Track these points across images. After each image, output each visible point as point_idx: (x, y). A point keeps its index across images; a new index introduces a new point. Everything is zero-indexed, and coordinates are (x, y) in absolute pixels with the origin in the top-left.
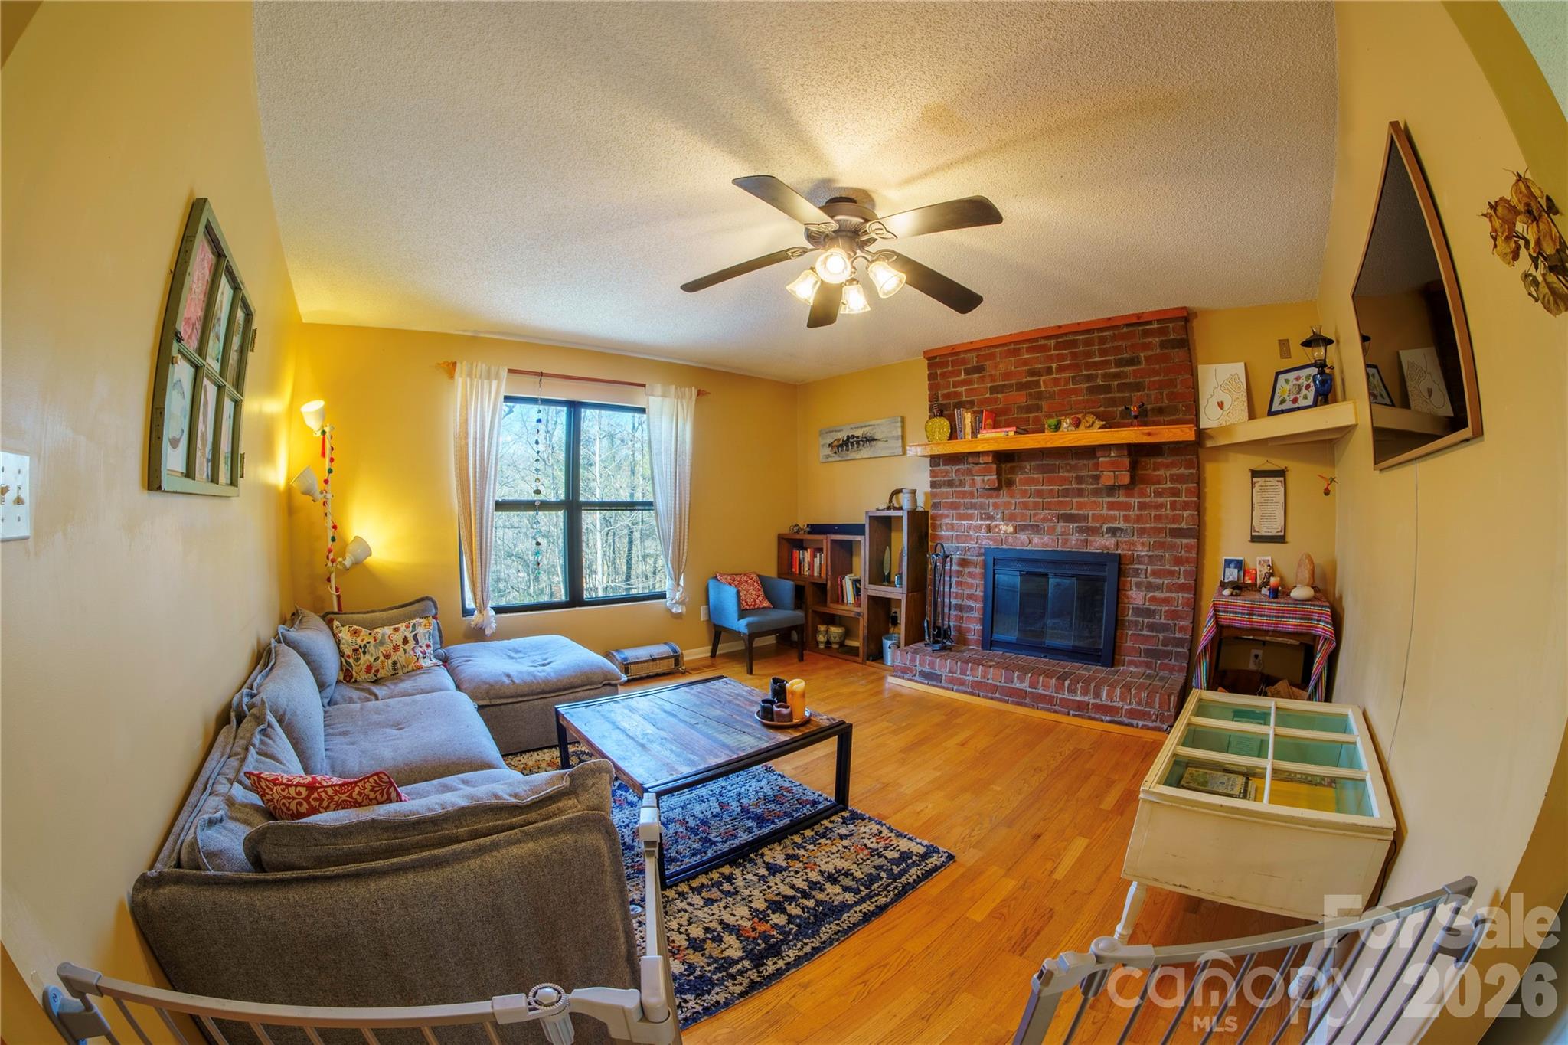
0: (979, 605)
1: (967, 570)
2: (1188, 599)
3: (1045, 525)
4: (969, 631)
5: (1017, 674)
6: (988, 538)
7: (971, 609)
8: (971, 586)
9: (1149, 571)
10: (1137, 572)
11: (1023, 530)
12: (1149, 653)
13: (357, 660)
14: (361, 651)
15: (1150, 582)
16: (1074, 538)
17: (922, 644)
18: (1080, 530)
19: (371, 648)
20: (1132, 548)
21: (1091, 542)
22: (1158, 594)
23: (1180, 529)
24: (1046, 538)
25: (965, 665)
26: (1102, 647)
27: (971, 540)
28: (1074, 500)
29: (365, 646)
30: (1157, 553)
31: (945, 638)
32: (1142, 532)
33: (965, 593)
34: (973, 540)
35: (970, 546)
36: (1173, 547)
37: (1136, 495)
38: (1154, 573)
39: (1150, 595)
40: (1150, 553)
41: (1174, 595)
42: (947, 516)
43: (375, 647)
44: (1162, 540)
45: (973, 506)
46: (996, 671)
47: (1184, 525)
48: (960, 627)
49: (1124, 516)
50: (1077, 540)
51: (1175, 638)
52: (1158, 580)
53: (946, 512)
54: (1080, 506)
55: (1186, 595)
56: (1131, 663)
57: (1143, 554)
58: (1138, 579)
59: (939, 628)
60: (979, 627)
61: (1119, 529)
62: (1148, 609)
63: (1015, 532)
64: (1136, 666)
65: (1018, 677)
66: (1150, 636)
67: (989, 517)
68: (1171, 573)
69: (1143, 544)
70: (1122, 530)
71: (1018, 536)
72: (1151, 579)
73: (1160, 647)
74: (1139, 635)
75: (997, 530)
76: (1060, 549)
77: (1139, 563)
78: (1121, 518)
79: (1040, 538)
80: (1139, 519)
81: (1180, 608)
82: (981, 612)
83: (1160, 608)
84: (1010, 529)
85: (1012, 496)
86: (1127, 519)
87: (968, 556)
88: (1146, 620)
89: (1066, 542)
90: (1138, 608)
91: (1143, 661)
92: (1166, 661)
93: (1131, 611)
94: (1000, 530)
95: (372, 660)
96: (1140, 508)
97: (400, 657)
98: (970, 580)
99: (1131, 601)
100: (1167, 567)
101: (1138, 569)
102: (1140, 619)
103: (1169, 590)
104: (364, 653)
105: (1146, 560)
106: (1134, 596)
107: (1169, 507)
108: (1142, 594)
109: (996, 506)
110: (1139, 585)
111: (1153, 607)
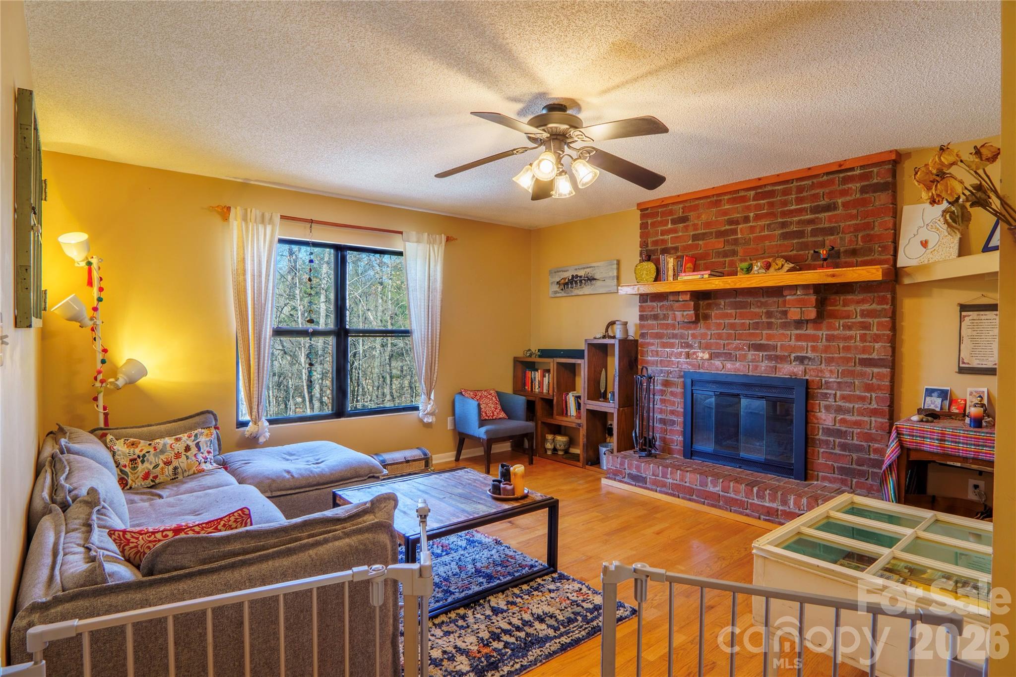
0: (681, 419)
1: (670, 390)
2: (882, 423)
3: (737, 353)
4: (672, 441)
5: (710, 479)
6: (687, 363)
7: (673, 423)
8: (673, 403)
9: (838, 395)
10: (825, 396)
11: (718, 357)
12: (842, 470)
13: (134, 468)
14: (139, 460)
15: (841, 406)
16: (763, 364)
17: (631, 452)
18: (770, 358)
19: (151, 457)
20: (820, 375)
21: (779, 368)
22: (848, 417)
23: (870, 359)
24: (738, 364)
25: (666, 469)
26: (793, 462)
27: (673, 364)
28: (764, 332)
29: (144, 456)
30: (846, 379)
31: (650, 446)
32: (830, 361)
33: (668, 409)
34: (674, 364)
35: (672, 369)
36: (862, 375)
37: (824, 328)
38: (843, 398)
39: (840, 417)
40: (839, 380)
41: (866, 419)
42: (653, 344)
43: (155, 455)
44: (850, 368)
45: (675, 336)
46: (692, 475)
47: (875, 356)
48: (665, 438)
49: (812, 346)
50: (767, 366)
51: (871, 459)
52: (847, 405)
53: (652, 341)
54: (769, 337)
55: (880, 420)
56: (824, 479)
57: (831, 380)
58: (828, 403)
59: (645, 438)
60: (681, 438)
61: (807, 357)
62: (838, 430)
63: (711, 358)
64: (830, 482)
65: (712, 483)
66: (843, 455)
67: (688, 346)
68: (862, 399)
69: (831, 371)
70: (810, 359)
71: (713, 362)
72: (840, 403)
73: (854, 466)
74: (832, 453)
75: (695, 357)
76: (750, 374)
77: (827, 389)
78: (809, 349)
79: (732, 364)
80: (826, 349)
81: (874, 431)
82: (682, 425)
83: (851, 430)
84: (706, 356)
85: (708, 329)
86: (814, 349)
87: (671, 378)
88: (837, 440)
89: (756, 367)
90: (828, 429)
91: (838, 478)
92: (862, 480)
93: (821, 431)
94: (697, 357)
95: (151, 467)
96: (828, 340)
97: (182, 462)
98: (672, 398)
99: (821, 422)
100: (858, 393)
101: (826, 394)
102: (831, 439)
103: (861, 414)
104: (143, 462)
105: (835, 386)
106: (823, 417)
107: (858, 338)
108: (832, 416)
109: (694, 336)
110: (827, 408)
111: (844, 429)
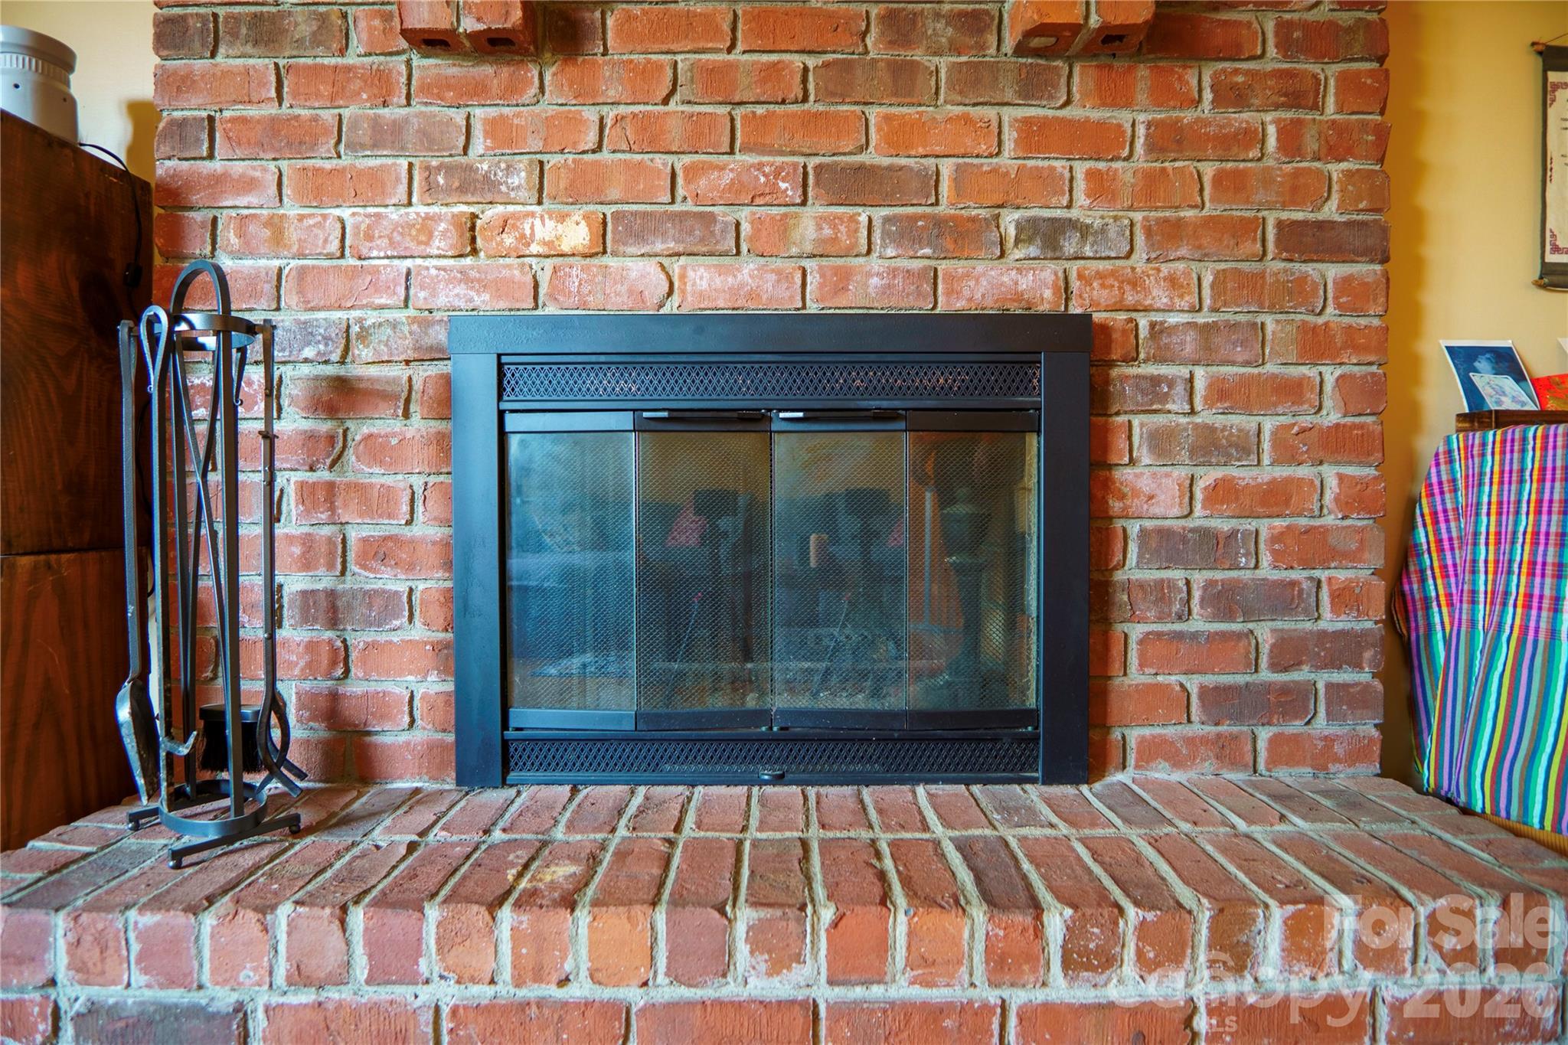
0: (431, 583)
1: (360, 430)
2: (1365, 484)
3: (744, 214)
4: (381, 704)
6: (465, 278)
7: (383, 606)
8: (377, 503)
9: (1200, 385)
10: (1155, 390)
11: (640, 237)
12: (1218, 700)
15: (1211, 429)
16: (875, 263)
18: (906, 233)
20: (1130, 298)
21: (951, 278)
22: (1243, 474)
23: (1321, 225)
24: (748, 269)
26: (1032, 701)
27: (375, 286)
28: (874, 113)
30: (1227, 316)
31: (251, 765)
32: (1166, 234)
33: (353, 534)
34: (388, 289)
35: (372, 320)
36: (1299, 292)
37: (1142, 97)
38: (1220, 393)
39: (1208, 476)
40: (1201, 319)
41: (1304, 471)
42: (249, 185)
44: (1245, 266)
45: (385, 137)
47: (1331, 211)
48: (334, 697)
49: (1090, 175)
50: (893, 272)
51: (1323, 634)
52: (1236, 420)
53: (238, 168)
54: (899, 137)
55: (1351, 470)
56: (1152, 751)
57: (1173, 319)
58: (1160, 420)
59: (214, 721)
60: (434, 685)
61: (1073, 224)
62: (1205, 534)
63: (600, 247)
64: (1177, 762)
65: (758, 939)
66: (1224, 636)
67: (470, 183)
68: (1291, 391)
69: (1172, 281)
70: (1084, 230)
71: (607, 260)
72: (1205, 417)
73: (1266, 675)
74: (1179, 636)
75: (509, 240)
76: (813, 308)
77: (1159, 359)
78: (1080, 185)
79: (721, 270)
80: (1151, 187)
81: (1329, 520)
82: (438, 615)
83: (1250, 525)
84: (576, 234)
85: (587, 95)
86: (1101, 187)
87: (363, 367)
88: (1199, 578)
89: (842, 279)
90: (1164, 534)
91: (1204, 740)
92: (1295, 727)
93: (1133, 549)
94: (525, 240)
96: (1155, 148)
98: (376, 476)
99: (1136, 505)
100: (1270, 368)
101: (1156, 381)
102: (1177, 575)
103: (1286, 453)
105: (1189, 344)
106: (1145, 484)
107: (1272, 142)
108: (1181, 473)
109: (502, 134)
110: (1162, 443)
111: (1224, 525)
